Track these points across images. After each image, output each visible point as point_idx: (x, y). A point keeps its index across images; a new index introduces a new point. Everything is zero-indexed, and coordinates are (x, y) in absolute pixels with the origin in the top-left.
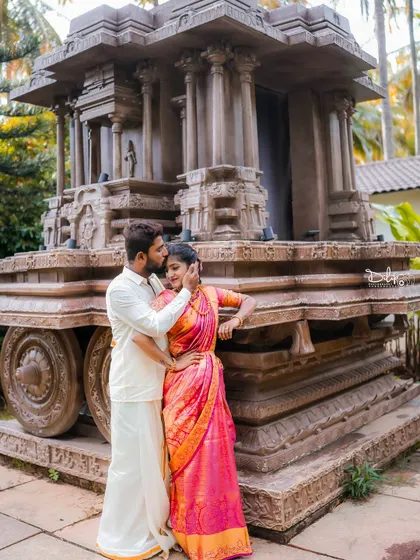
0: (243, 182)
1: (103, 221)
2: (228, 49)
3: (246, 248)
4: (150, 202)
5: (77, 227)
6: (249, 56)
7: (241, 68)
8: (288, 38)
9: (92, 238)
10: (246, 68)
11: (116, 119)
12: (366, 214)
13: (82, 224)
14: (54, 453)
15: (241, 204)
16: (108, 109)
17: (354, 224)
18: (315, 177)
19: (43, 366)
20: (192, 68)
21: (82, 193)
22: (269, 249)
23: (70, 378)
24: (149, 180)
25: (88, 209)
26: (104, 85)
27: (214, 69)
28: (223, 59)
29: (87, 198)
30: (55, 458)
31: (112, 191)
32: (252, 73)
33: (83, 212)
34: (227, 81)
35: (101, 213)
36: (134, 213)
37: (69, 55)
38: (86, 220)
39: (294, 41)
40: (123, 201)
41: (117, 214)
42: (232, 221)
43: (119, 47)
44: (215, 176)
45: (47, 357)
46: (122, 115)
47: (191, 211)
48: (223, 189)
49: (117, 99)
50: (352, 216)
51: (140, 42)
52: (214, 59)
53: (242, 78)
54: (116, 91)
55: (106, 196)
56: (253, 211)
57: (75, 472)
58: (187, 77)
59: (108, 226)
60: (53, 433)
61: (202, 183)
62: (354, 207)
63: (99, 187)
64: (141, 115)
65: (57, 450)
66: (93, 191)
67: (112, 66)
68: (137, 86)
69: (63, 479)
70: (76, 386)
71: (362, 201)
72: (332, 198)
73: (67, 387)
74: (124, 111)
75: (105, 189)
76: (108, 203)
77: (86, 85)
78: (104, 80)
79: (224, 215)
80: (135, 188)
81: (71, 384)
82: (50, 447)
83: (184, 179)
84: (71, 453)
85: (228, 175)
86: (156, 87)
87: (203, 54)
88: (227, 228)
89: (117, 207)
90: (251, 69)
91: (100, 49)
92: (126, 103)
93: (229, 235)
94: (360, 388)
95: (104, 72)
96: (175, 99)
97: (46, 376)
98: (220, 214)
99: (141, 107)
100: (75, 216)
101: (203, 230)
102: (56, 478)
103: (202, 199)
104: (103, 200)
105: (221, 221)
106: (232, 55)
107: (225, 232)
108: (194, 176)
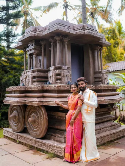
0: (63, 70)
1: (31, 79)
2: (61, 36)
3: (60, 86)
4: (42, 74)
5: (25, 81)
6: (67, 38)
7: (65, 41)
8: (77, 33)
9: (28, 83)
10: (66, 40)
11: (35, 54)
12: (104, 77)
13: (26, 80)
14: (18, 136)
15: (63, 75)
16: (33, 51)
17: (100, 80)
18: (90, 67)
19: (17, 115)
20: (53, 41)
21: (27, 72)
22: (67, 87)
23: (22, 118)
24: (43, 69)
25: (28, 76)
26: (33, 45)
27: (57, 41)
28: (59, 39)
29: (28, 73)
30: (19, 138)
31: (33, 72)
32: (68, 42)
34: (61, 44)
35: (30, 77)
36: (38, 77)
37: (24, 39)
38: (27, 79)
39: (78, 34)
40: (35, 74)
41: (34, 77)
42: (60, 79)
43: (35, 36)
44: (56, 68)
45: (18, 112)
46: (36, 53)
47: (50, 77)
48: (57, 71)
49: (35, 49)
50: (100, 78)
51: (40, 35)
52: (57, 39)
53: (65, 43)
54: (35, 47)
55: (32, 73)
56: (66, 77)
57: (22, 141)
58: (52, 43)
59: (32, 80)
60: (19, 131)
61: (53, 70)
62: (101, 75)
63: (30, 71)
64: (41, 52)
65: (19, 135)
66: (29, 71)
67: (34, 41)
68: (40, 45)
69: (20, 143)
70: (23, 120)
71: (103, 73)
72: (95, 73)
73: (22, 120)
74: (37, 52)
75: (32, 71)
76: (32, 75)
77: (29, 45)
78: (33, 44)
79: (58, 77)
80: (39, 71)
81: (22, 119)
82: (17, 135)
83: (50, 69)
84: (22, 136)
85: (59, 68)
86: (45, 46)
87: (55, 38)
88: (59, 81)
89: (34, 76)
90: (67, 41)
91: (30, 37)
92: (38, 50)
93: (58, 83)
94: (100, 124)
95: (33, 42)
96: (49, 49)
97: (17, 117)
98: (57, 78)
99: (41, 50)
100: (25, 78)
101: (53, 82)
102: (18, 142)
103: (53, 74)
104: (31, 74)
105: (57, 79)
106: (62, 38)
107: (58, 82)
108: (52, 68)
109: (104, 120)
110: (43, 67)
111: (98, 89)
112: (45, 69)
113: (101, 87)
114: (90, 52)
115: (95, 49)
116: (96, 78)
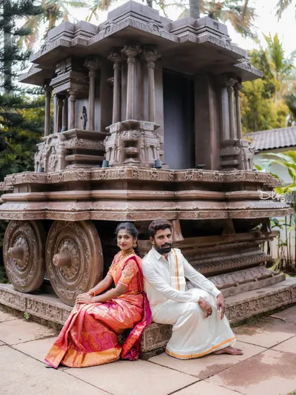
0: (144, 131)
1: (60, 156)
2: (137, 47)
3: (134, 171)
4: (89, 144)
5: (47, 161)
6: (153, 51)
7: (147, 59)
8: (179, 39)
9: (55, 167)
10: (151, 58)
11: (71, 93)
12: (245, 155)
13: (50, 158)
14: (28, 302)
15: (141, 145)
16: (66, 86)
17: (236, 162)
18: (209, 130)
19: (25, 248)
20: (117, 60)
21: (50, 139)
22: (153, 173)
23: (38, 254)
24: (92, 131)
25: (53, 148)
26: (66, 71)
27: (129, 59)
28: (134, 53)
29: (53, 141)
30: (29, 306)
31: (67, 137)
32: (155, 62)
33: (50, 151)
34: (139, 67)
35: (59, 150)
36: (79, 151)
37: (43, 53)
38: (52, 156)
39: (182, 41)
40: (71, 144)
41: (69, 151)
42: (135, 156)
43: (72, 47)
44: (125, 127)
45: (27, 241)
46: (75, 90)
47: (111, 149)
48: (128, 135)
49: (72, 80)
50: (235, 157)
51: (85, 44)
52: (128, 54)
53: (148, 64)
54: (71, 75)
55: (63, 140)
56: (150, 149)
57: (38, 314)
58: (115, 65)
59: (63, 159)
60: (29, 290)
61: (117, 132)
62: (237, 150)
63: (60, 135)
64: (88, 90)
65: (30, 300)
66: (56, 137)
67: (70, 59)
68: (86, 71)
69: (32, 319)
70: (41, 260)
71: (243, 147)
72: (222, 145)
73: (37, 261)
74: (76, 87)
75: (63, 136)
76: (64, 145)
77: (56, 71)
78: (66, 69)
79: (130, 150)
80: (81, 135)
81: (38, 259)
82: (26, 299)
83: (109, 130)
84: (37, 302)
85: (134, 126)
86: (98, 72)
87: (122, 50)
88: (131, 160)
89: (68, 147)
90: (154, 59)
91: (60, 48)
92: (79, 83)
93: (131, 164)
94: (236, 273)
95: (66, 64)
96: (109, 79)
97: (26, 254)
98: (127, 151)
99: (88, 85)
100: (45, 154)
101: (116, 161)
102: (27, 318)
103: (116, 141)
104: (61, 143)
105: (128, 156)
106: (140, 51)
107: (129, 163)
108: (114, 127)
109: (244, 264)
110: (92, 128)
111: (231, 181)
112: (98, 130)
113: (239, 176)
114: (211, 93)
115: (224, 86)
116: (223, 158)
